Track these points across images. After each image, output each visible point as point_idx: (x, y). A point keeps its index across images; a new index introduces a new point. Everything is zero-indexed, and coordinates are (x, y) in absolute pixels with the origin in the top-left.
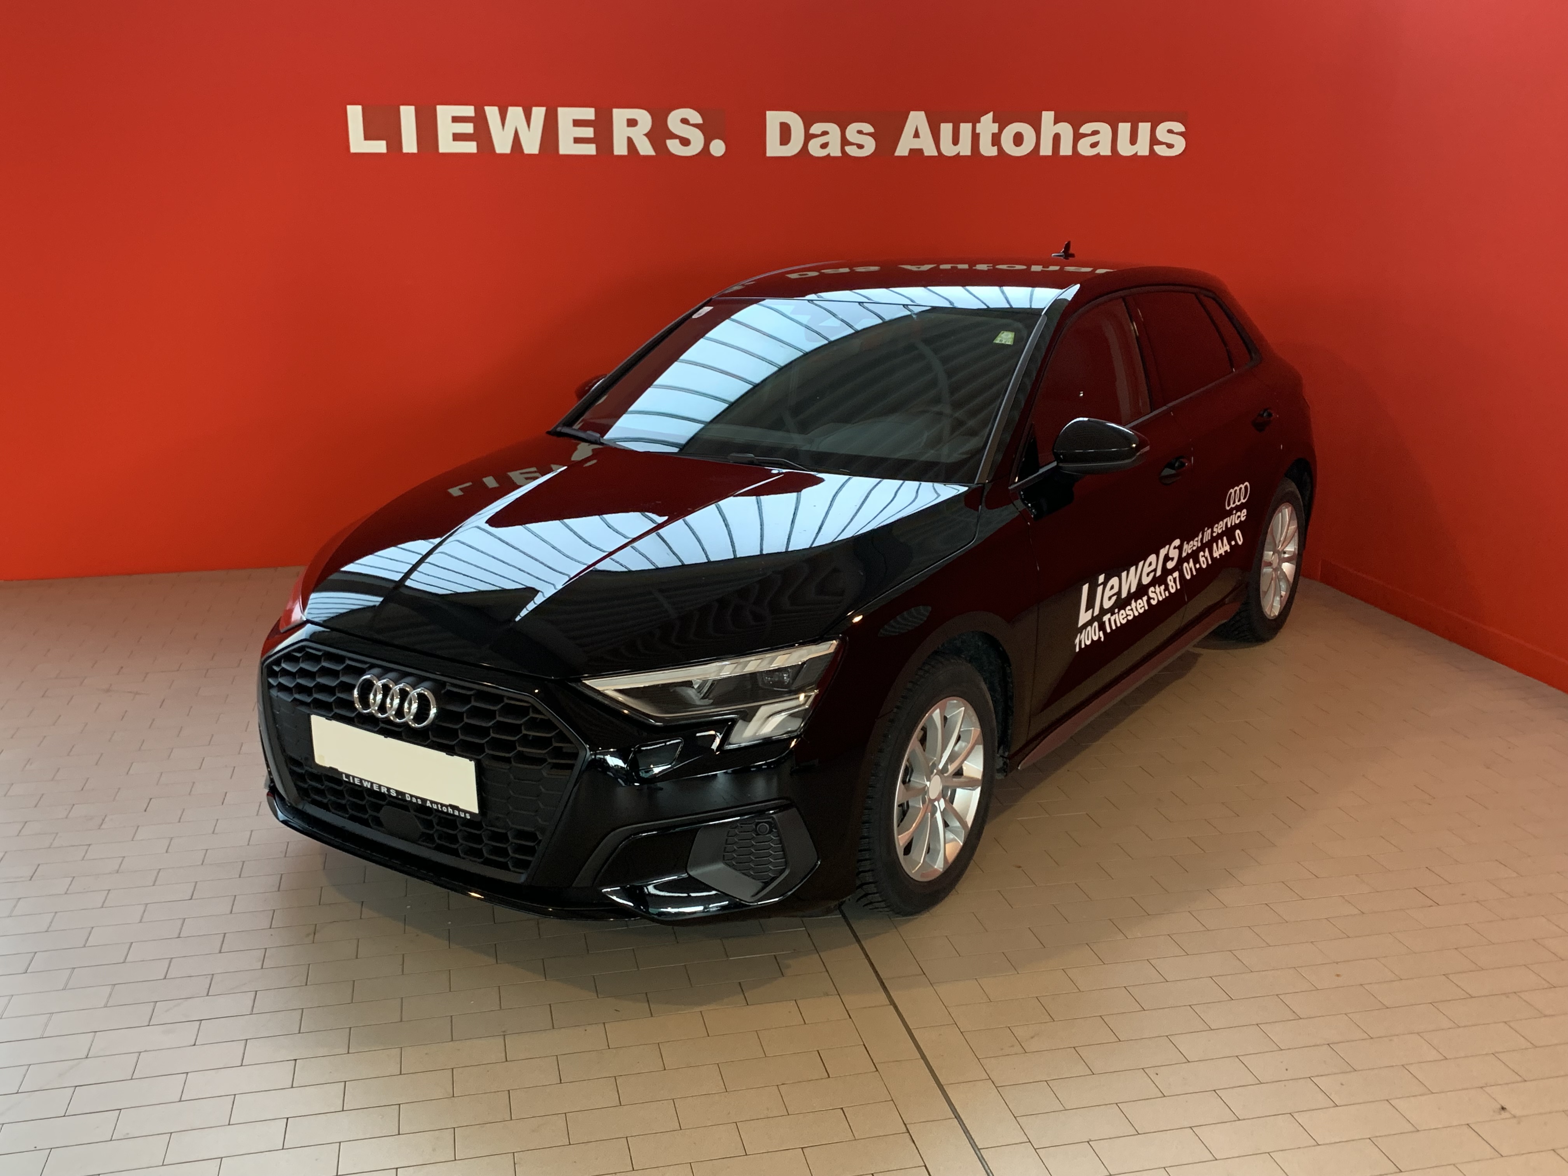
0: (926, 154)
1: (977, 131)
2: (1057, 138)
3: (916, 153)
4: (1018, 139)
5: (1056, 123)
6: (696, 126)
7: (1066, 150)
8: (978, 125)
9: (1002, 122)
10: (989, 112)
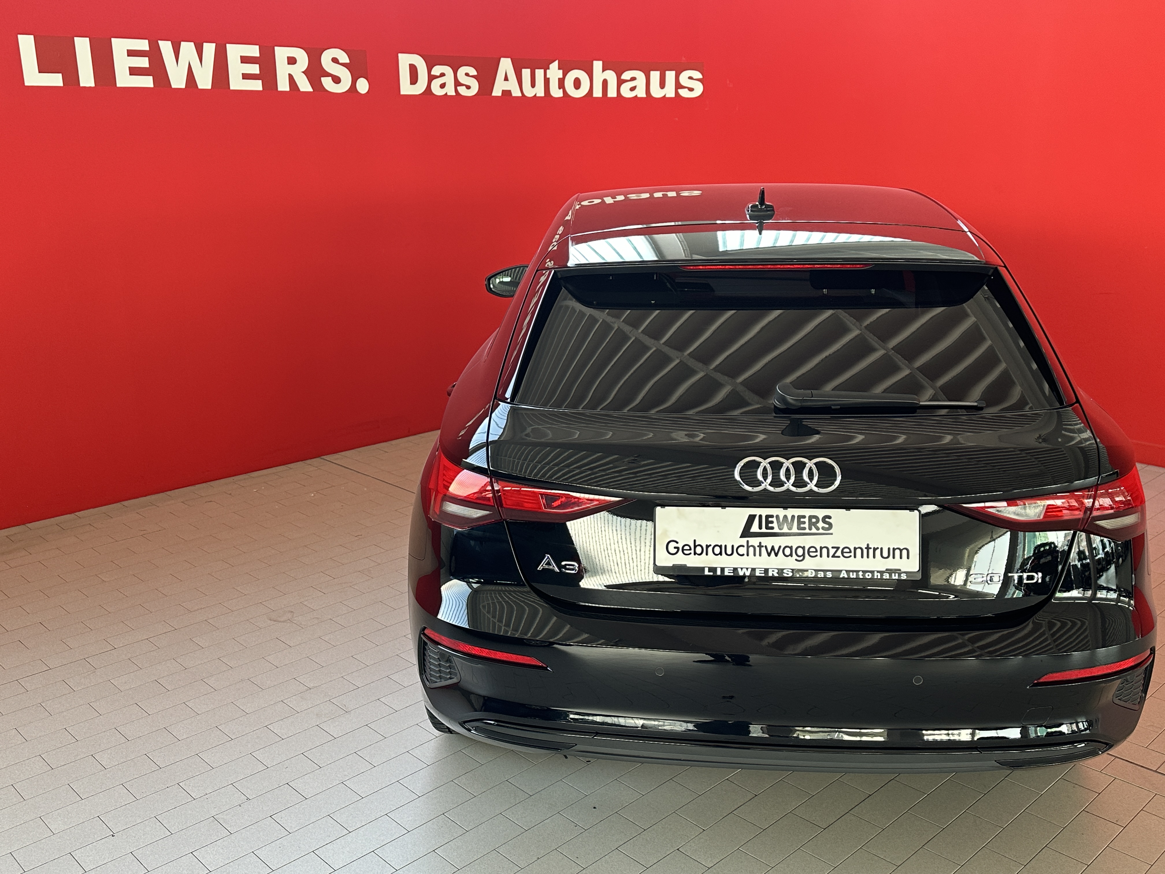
0: (514, 95)
1: (548, 77)
2: (605, 83)
3: (507, 93)
4: (577, 84)
5: (604, 70)
6: (343, 64)
7: (612, 93)
8: (548, 71)
9: (566, 69)
10: (555, 61)
